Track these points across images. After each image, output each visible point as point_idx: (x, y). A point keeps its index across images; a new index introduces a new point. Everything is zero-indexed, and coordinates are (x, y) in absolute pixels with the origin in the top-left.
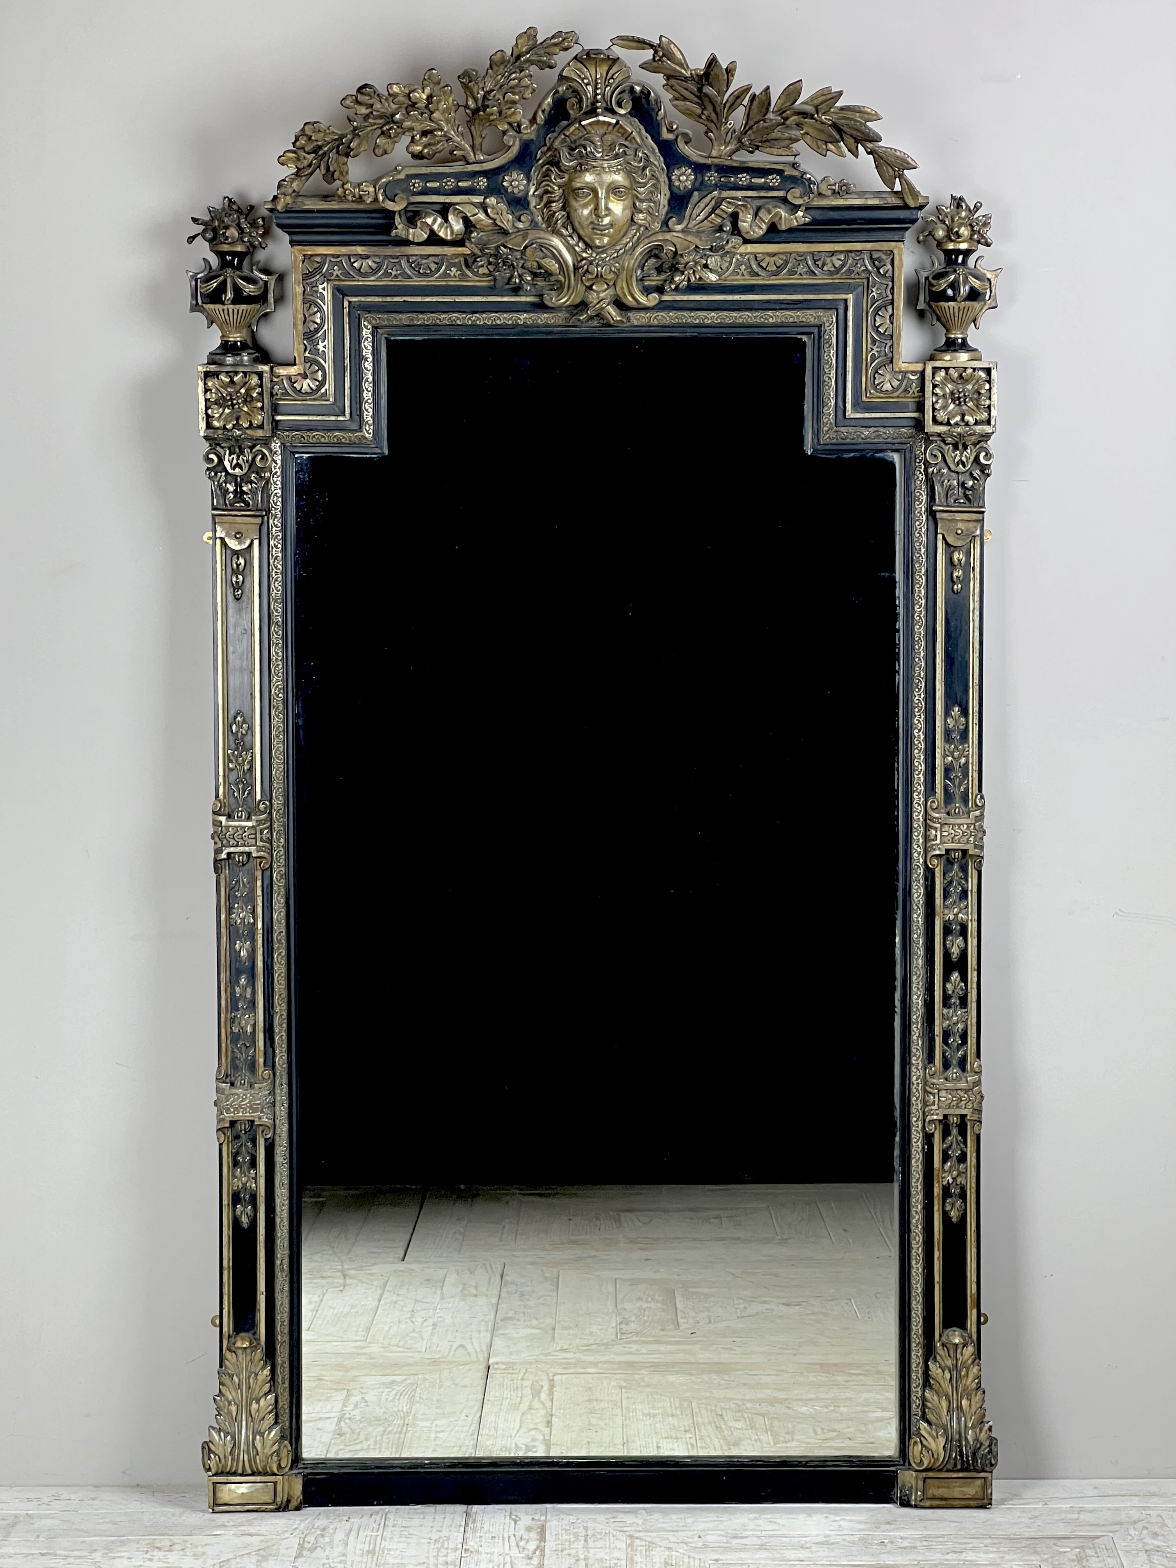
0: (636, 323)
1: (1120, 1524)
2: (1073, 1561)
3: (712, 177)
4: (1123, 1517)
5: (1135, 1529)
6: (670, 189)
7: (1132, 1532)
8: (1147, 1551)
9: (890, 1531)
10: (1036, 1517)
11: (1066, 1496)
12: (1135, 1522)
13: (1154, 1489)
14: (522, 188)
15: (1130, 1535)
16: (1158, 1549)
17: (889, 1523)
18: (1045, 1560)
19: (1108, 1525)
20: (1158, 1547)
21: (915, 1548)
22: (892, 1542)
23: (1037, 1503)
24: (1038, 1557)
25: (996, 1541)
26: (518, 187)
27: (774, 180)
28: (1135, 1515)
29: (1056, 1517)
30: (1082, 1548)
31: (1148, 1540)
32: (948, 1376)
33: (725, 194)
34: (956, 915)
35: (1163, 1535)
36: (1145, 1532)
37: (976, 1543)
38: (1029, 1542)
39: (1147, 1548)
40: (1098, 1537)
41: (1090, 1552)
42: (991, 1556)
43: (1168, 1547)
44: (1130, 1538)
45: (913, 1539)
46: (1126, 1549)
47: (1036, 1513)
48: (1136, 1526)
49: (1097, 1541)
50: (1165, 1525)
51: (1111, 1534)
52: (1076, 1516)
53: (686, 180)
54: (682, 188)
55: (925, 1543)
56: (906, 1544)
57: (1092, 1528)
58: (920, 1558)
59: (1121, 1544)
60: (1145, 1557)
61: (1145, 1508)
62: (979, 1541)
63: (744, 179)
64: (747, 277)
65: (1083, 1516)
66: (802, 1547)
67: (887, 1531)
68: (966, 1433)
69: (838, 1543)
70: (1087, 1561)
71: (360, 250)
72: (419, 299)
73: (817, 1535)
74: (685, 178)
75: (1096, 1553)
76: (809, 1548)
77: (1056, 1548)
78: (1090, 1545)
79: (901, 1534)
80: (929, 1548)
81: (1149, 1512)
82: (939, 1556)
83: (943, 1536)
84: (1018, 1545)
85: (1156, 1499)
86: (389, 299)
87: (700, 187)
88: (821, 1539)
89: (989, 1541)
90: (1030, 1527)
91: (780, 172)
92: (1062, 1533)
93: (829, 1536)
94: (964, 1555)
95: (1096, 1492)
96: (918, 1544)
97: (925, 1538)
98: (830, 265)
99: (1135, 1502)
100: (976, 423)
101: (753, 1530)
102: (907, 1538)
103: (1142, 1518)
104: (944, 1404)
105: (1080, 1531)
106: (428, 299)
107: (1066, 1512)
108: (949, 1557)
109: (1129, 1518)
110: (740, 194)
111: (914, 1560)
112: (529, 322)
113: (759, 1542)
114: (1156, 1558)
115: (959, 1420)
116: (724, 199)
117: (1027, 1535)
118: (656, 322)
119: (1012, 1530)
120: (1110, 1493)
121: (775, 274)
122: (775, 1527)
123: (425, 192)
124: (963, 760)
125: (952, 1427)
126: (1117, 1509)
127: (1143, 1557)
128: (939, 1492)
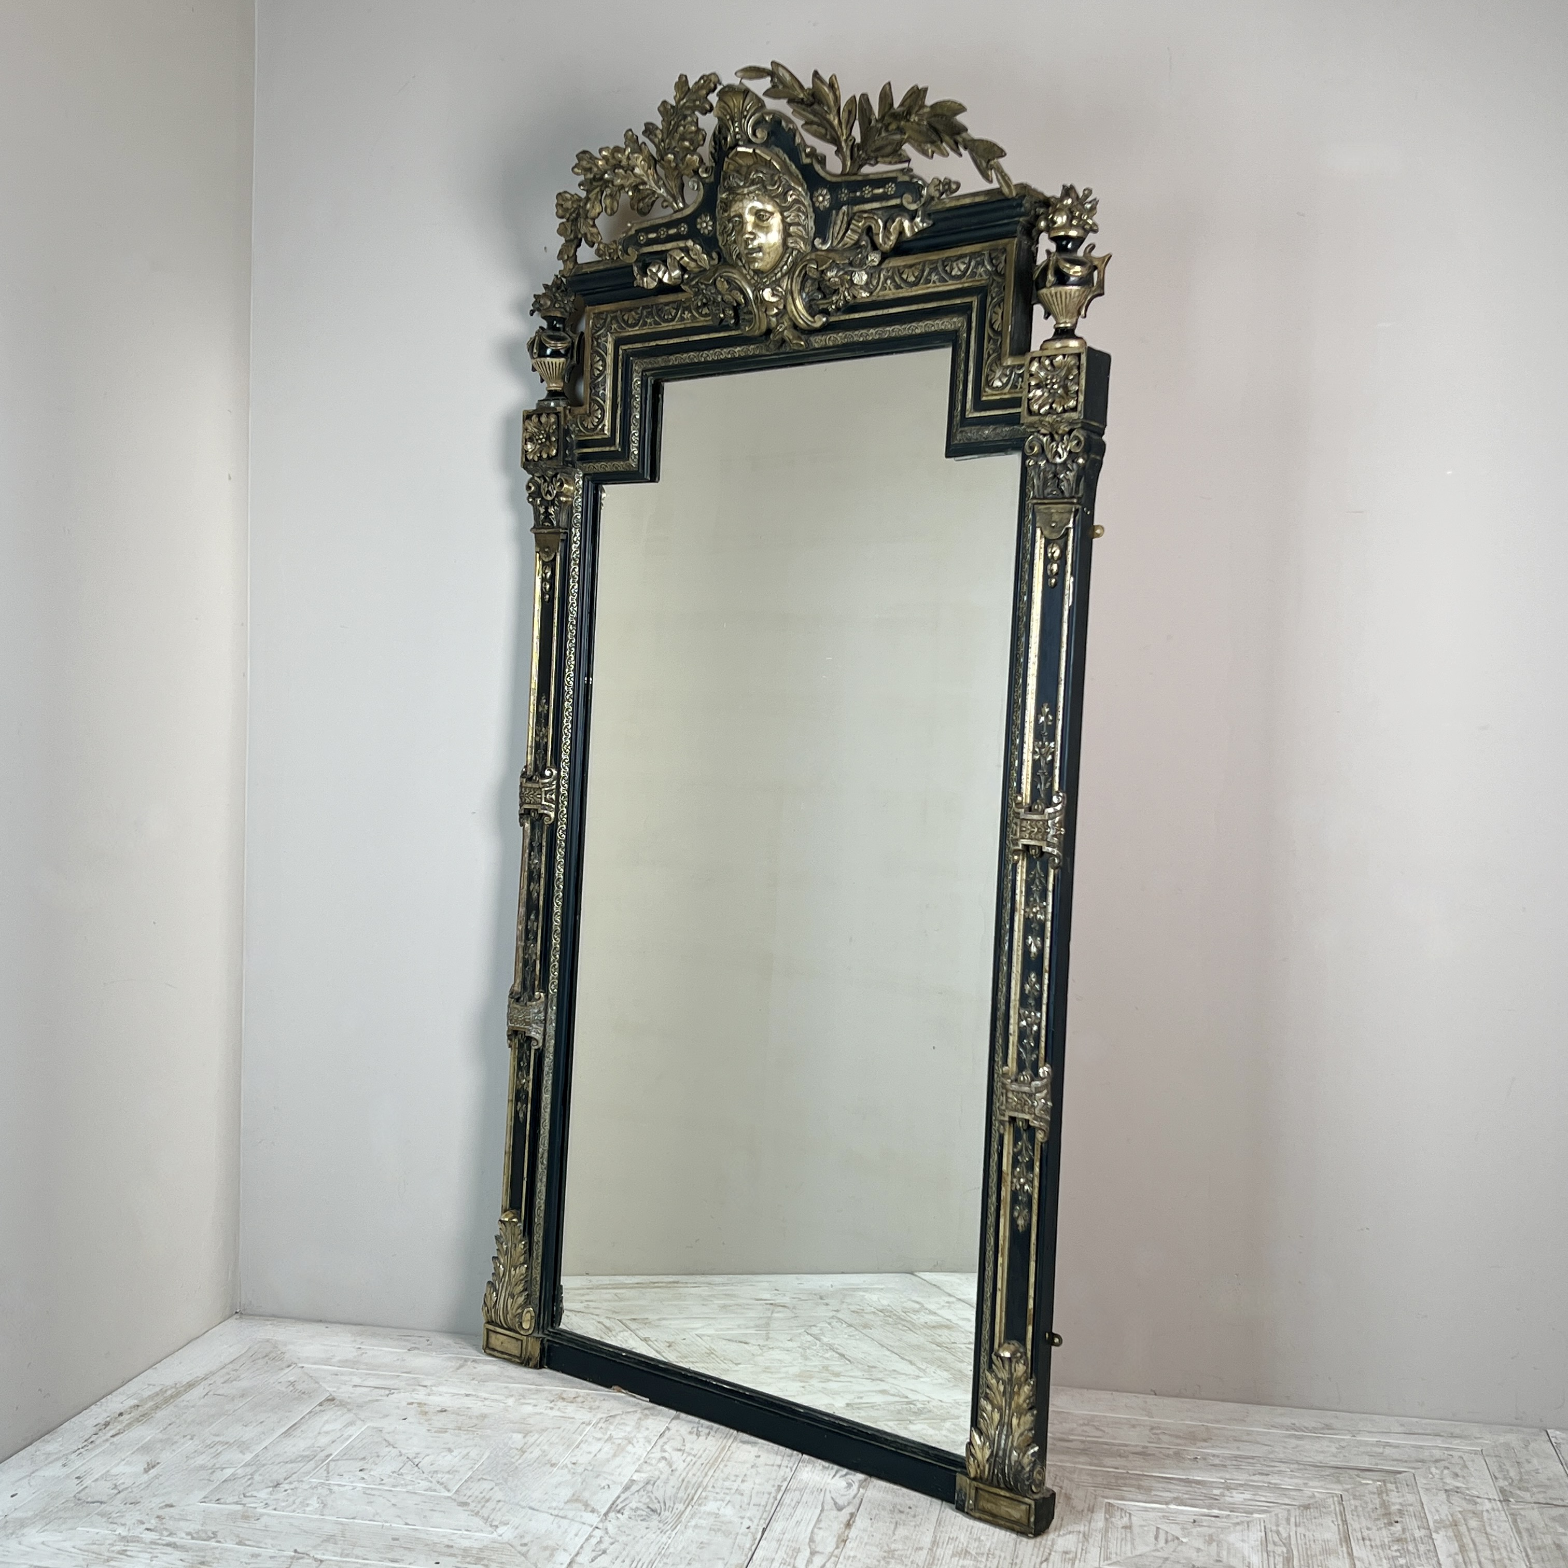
0: (816, 346)
1: (1423, 1461)
2: (1374, 1493)
3: (844, 195)
4: (1426, 1454)
5: (1436, 1468)
6: (814, 211)
7: (1433, 1470)
8: (1446, 1491)
9: (1205, 1448)
10: (1343, 1447)
11: (1373, 1430)
12: (1437, 1461)
13: (1457, 1431)
14: (710, 228)
15: (1431, 1473)
16: (1457, 1490)
17: (1205, 1441)
18: (1347, 1490)
19: (1410, 1462)
20: (1458, 1488)
21: (1225, 1466)
22: (1205, 1459)
23: (1345, 1435)
24: (1340, 1487)
25: (1302, 1467)
26: (706, 227)
27: (891, 189)
28: (1437, 1454)
29: (1362, 1449)
30: (1384, 1481)
31: (1449, 1480)
32: (1002, 1388)
33: (856, 208)
34: (1035, 914)
35: (1464, 1477)
36: (1446, 1472)
37: (1283, 1467)
38: (1333, 1471)
39: (1447, 1488)
40: (1400, 1472)
41: (1390, 1486)
42: (1296, 1481)
43: (1468, 1489)
44: (1431, 1476)
45: (1224, 1458)
46: (1428, 1486)
47: (1343, 1444)
48: (1438, 1465)
49: (1399, 1476)
50: (1465, 1466)
51: (1413, 1471)
52: (1381, 1450)
53: (823, 200)
54: (822, 209)
55: (1235, 1463)
56: (1217, 1461)
57: (1395, 1463)
58: (1228, 1476)
59: (1421, 1481)
60: (1445, 1496)
61: (1448, 1449)
62: (1285, 1465)
63: (867, 192)
64: (894, 290)
65: (1388, 1451)
66: (1120, 1456)
67: (1202, 1447)
69: (1154, 1455)
70: (1387, 1495)
71: (627, 304)
72: (665, 342)
73: (1136, 1446)
74: (824, 199)
75: (1397, 1488)
76: (1127, 1457)
77: (1358, 1479)
78: (1392, 1480)
79: (1214, 1452)
80: (1238, 1468)
81: (1451, 1453)
82: (1246, 1477)
83: (1253, 1458)
84: (1323, 1473)
85: (1458, 1441)
86: (646, 345)
87: (836, 205)
88: (1139, 1449)
89: (1296, 1466)
90: (1336, 1457)
91: (893, 180)
92: (1367, 1466)
93: (1147, 1447)
94: (1270, 1477)
95: (1401, 1429)
96: (1228, 1463)
97: (1236, 1457)
98: (956, 269)
99: (1439, 1442)
100: (1064, 411)
101: (1080, 1435)
102: (1218, 1456)
103: (1442, 1457)
104: (996, 1416)
105: (1382, 1465)
106: (671, 341)
107: (1372, 1445)
108: (1255, 1478)
109: (1432, 1456)
110: (868, 207)
111: (1221, 1478)
112: (743, 354)
113: (1082, 1446)
114: (1455, 1499)
115: (1007, 1437)
116: (855, 214)
117: (1332, 1464)
118: (831, 344)
119: (1320, 1457)
120: (1416, 1431)
121: (915, 284)
122: (1099, 1433)
123: (651, 242)
124: (1050, 758)
125: (999, 1442)
126: (1421, 1447)
127: (1443, 1496)
128: (989, 1506)
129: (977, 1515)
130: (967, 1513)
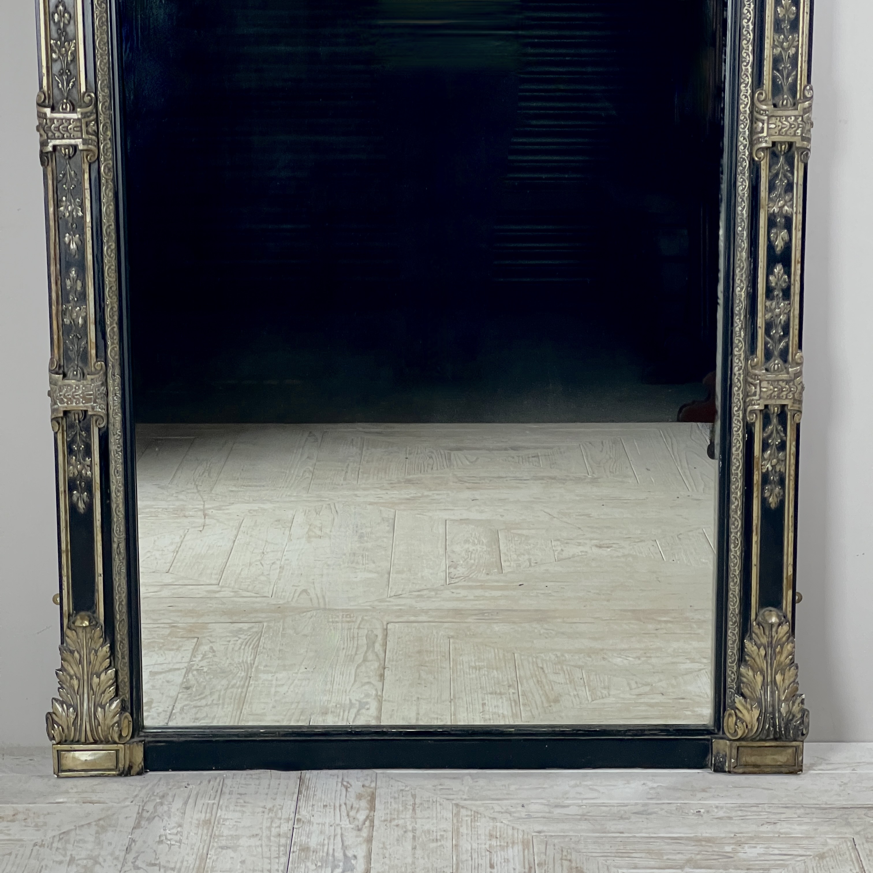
9: (705, 799)
10: (846, 785)
17: (705, 792)
21: (730, 818)
22: (708, 812)
24: (850, 830)
25: (808, 811)
32: (763, 652)
34: (781, 208)
37: (789, 813)
38: (841, 812)
42: (804, 827)
45: (728, 808)
47: (845, 781)
55: (740, 813)
56: (721, 814)
58: (735, 828)
62: (792, 811)
66: (621, 816)
67: (703, 799)
68: (780, 706)
69: (655, 813)
73: (636, 804)
76: (628, 817)
77: (868, 819)
79: (716, 803)
80: (743, 819)
82: (754, 826)
83: (757, 805)
84: (830, 816)
88: (640, 808)
89: (802, 811)
93: (647, 805)
94: (778, 824)
96: (733, 814)
97: (741, 807)
101: (575, 798)
102: (722, 808)
104: (759, 679)
108: (764, 826)
113: (580, 812)
115: (773, 693)
117: (838, 804)
119: (826, 799)
124: (792, 51)
125: (766, 700)
128: (752, 759)
129: (741, 770)
130: (729, 772)
